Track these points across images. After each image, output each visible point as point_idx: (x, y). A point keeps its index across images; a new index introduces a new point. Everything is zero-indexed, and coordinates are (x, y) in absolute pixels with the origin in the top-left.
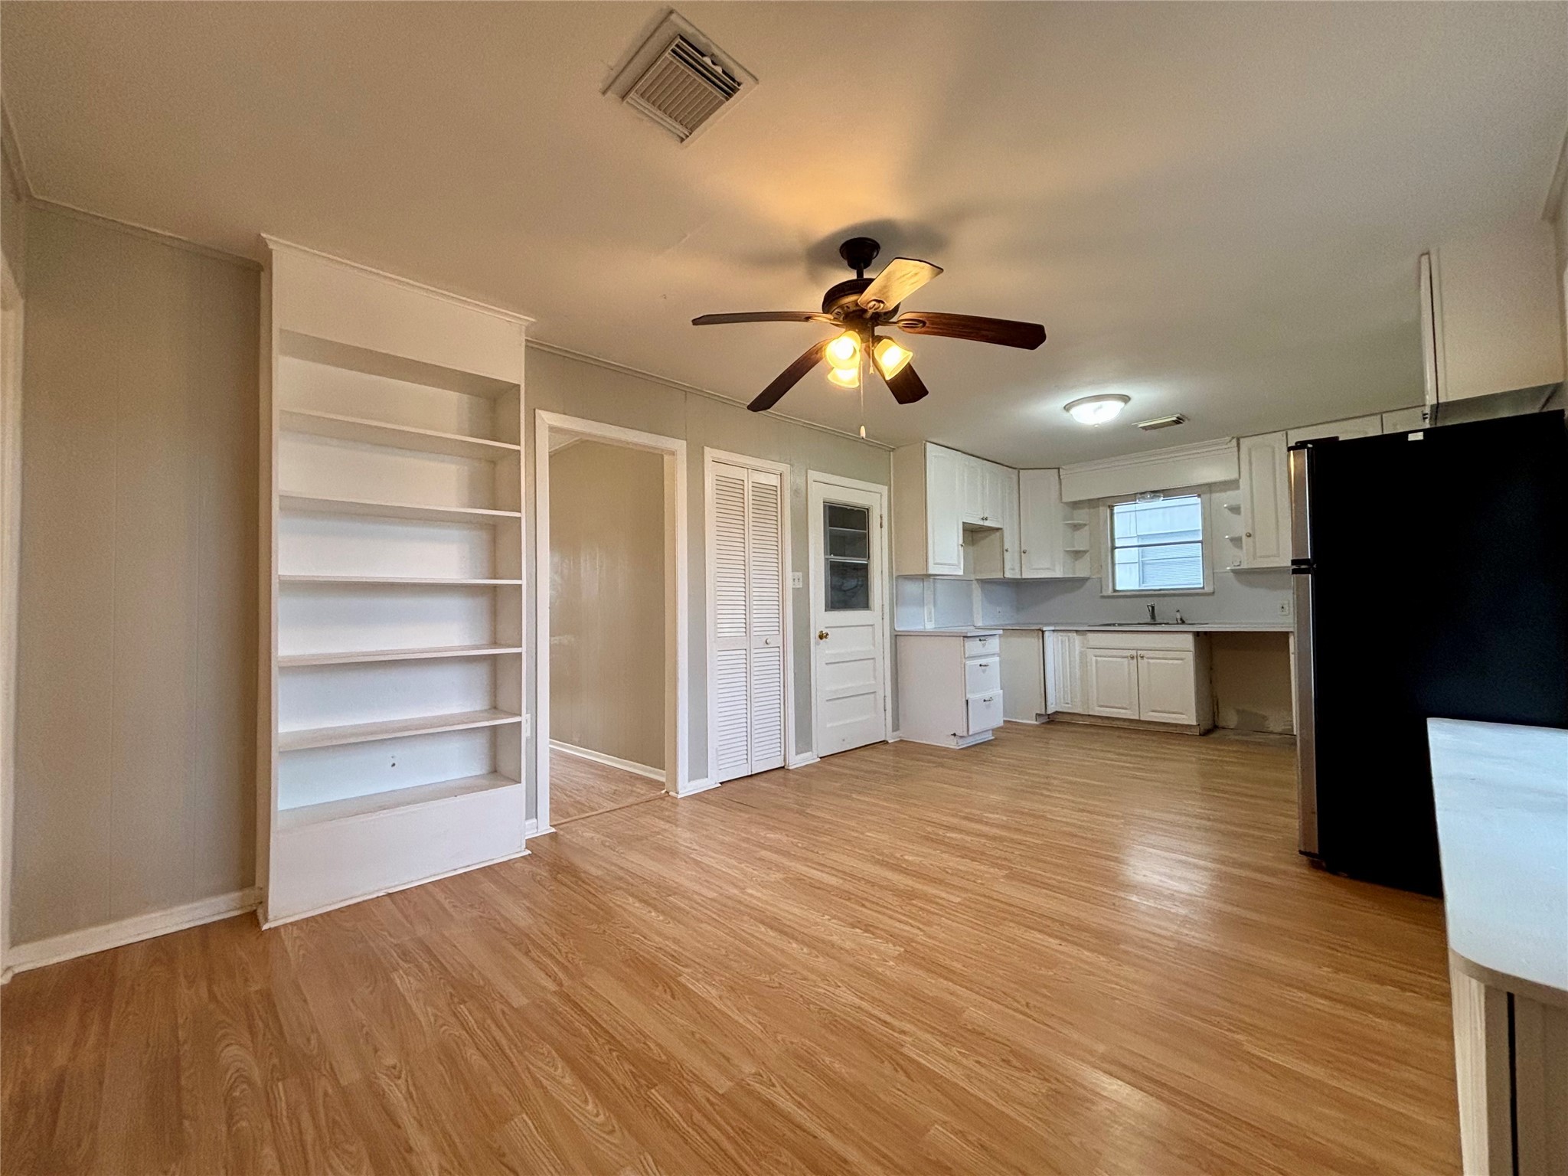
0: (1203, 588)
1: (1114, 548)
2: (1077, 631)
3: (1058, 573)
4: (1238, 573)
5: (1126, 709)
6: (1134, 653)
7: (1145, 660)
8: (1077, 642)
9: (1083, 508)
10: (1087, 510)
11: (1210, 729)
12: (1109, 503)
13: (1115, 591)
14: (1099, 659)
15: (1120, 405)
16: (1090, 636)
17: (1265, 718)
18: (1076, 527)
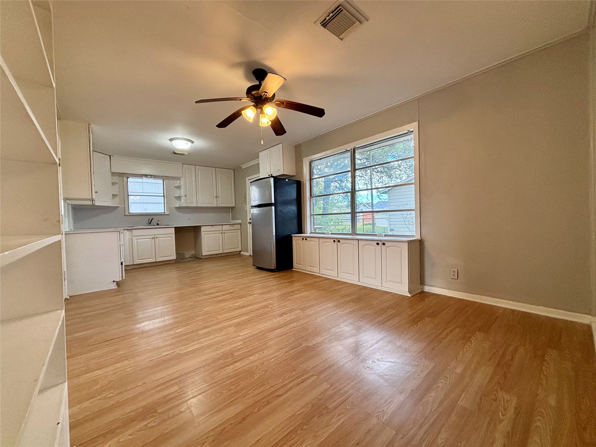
0: (164, 213)
1: (128, 195)
2: (127, 229)
3: (110, 204)
4: (176, 208)
5: (150, 258)
6: (153, 236)
7: (158, 238)
8: (127, 234)
9: (116, 176)
10: (117, 177)
11: (180, 259)
12: (128, 175)
13: (129, 213)
14: (138, 240)
15: (190, 144)
16: (134, 231)
17: (184, 254)
18: (113, 184)
